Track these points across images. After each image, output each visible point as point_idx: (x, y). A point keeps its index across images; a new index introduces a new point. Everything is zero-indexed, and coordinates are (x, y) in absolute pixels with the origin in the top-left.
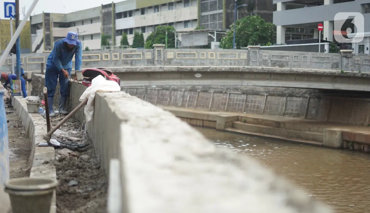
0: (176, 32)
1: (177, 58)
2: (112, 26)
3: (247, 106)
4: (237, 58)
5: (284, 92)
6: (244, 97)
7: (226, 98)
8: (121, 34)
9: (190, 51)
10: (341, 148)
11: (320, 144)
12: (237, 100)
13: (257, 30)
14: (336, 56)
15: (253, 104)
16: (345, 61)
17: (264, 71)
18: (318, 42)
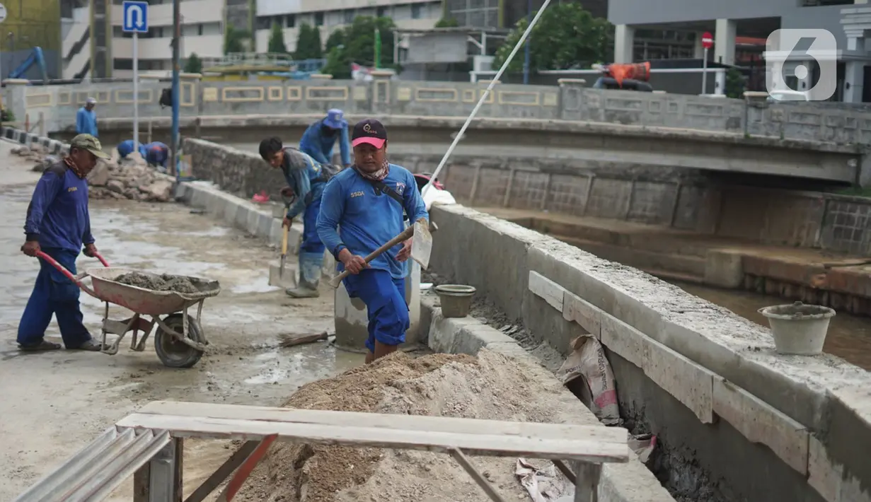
0: (399, 31)
1: (418, 99)
2: (247, 7)
3: (550, 198)
4: (537, 103)
5: (629, 171)
6: (545, 178)
7: (507, 181)
8: (267, 27)
9: (443, 87)
10: (740, 289)
11: (699, 279)
12: (530, 185)
13: (574, 34)
14: (736, 104)
15: (563, 194)
16: (753, 114)
17: (591, 130)
18: (702, 67)
